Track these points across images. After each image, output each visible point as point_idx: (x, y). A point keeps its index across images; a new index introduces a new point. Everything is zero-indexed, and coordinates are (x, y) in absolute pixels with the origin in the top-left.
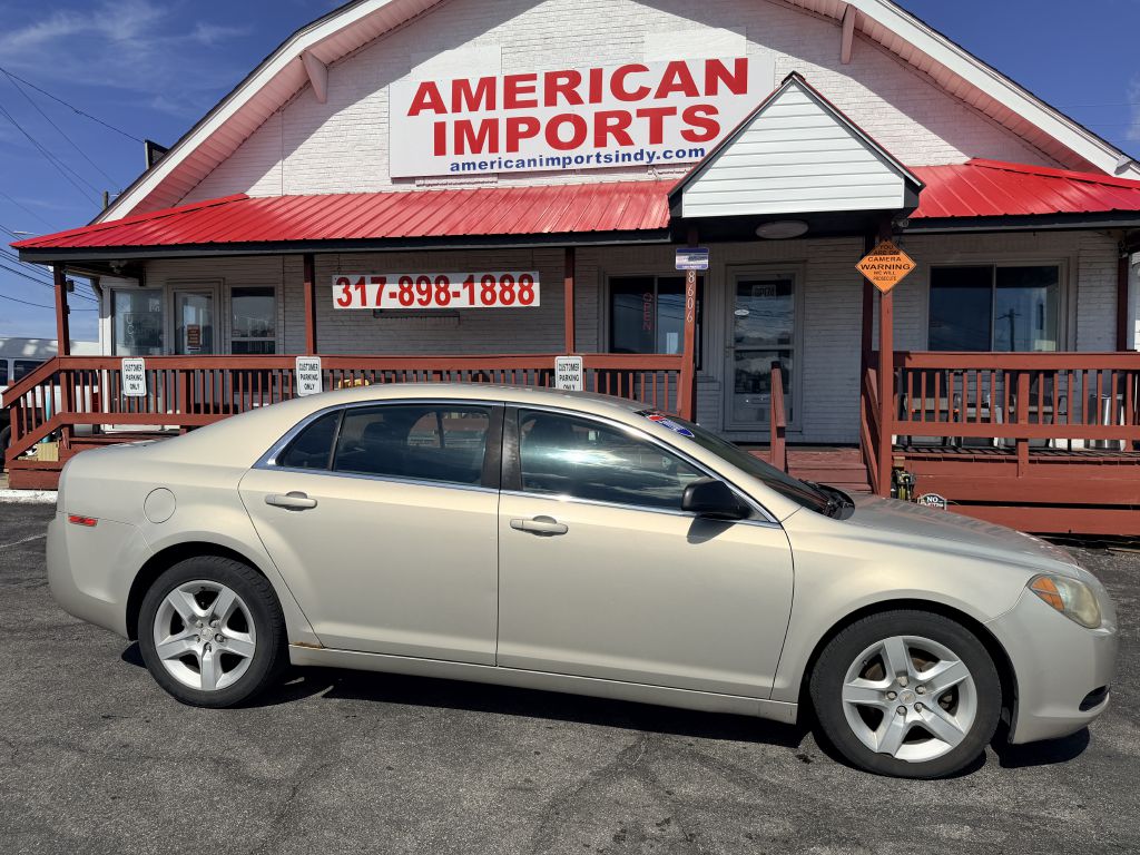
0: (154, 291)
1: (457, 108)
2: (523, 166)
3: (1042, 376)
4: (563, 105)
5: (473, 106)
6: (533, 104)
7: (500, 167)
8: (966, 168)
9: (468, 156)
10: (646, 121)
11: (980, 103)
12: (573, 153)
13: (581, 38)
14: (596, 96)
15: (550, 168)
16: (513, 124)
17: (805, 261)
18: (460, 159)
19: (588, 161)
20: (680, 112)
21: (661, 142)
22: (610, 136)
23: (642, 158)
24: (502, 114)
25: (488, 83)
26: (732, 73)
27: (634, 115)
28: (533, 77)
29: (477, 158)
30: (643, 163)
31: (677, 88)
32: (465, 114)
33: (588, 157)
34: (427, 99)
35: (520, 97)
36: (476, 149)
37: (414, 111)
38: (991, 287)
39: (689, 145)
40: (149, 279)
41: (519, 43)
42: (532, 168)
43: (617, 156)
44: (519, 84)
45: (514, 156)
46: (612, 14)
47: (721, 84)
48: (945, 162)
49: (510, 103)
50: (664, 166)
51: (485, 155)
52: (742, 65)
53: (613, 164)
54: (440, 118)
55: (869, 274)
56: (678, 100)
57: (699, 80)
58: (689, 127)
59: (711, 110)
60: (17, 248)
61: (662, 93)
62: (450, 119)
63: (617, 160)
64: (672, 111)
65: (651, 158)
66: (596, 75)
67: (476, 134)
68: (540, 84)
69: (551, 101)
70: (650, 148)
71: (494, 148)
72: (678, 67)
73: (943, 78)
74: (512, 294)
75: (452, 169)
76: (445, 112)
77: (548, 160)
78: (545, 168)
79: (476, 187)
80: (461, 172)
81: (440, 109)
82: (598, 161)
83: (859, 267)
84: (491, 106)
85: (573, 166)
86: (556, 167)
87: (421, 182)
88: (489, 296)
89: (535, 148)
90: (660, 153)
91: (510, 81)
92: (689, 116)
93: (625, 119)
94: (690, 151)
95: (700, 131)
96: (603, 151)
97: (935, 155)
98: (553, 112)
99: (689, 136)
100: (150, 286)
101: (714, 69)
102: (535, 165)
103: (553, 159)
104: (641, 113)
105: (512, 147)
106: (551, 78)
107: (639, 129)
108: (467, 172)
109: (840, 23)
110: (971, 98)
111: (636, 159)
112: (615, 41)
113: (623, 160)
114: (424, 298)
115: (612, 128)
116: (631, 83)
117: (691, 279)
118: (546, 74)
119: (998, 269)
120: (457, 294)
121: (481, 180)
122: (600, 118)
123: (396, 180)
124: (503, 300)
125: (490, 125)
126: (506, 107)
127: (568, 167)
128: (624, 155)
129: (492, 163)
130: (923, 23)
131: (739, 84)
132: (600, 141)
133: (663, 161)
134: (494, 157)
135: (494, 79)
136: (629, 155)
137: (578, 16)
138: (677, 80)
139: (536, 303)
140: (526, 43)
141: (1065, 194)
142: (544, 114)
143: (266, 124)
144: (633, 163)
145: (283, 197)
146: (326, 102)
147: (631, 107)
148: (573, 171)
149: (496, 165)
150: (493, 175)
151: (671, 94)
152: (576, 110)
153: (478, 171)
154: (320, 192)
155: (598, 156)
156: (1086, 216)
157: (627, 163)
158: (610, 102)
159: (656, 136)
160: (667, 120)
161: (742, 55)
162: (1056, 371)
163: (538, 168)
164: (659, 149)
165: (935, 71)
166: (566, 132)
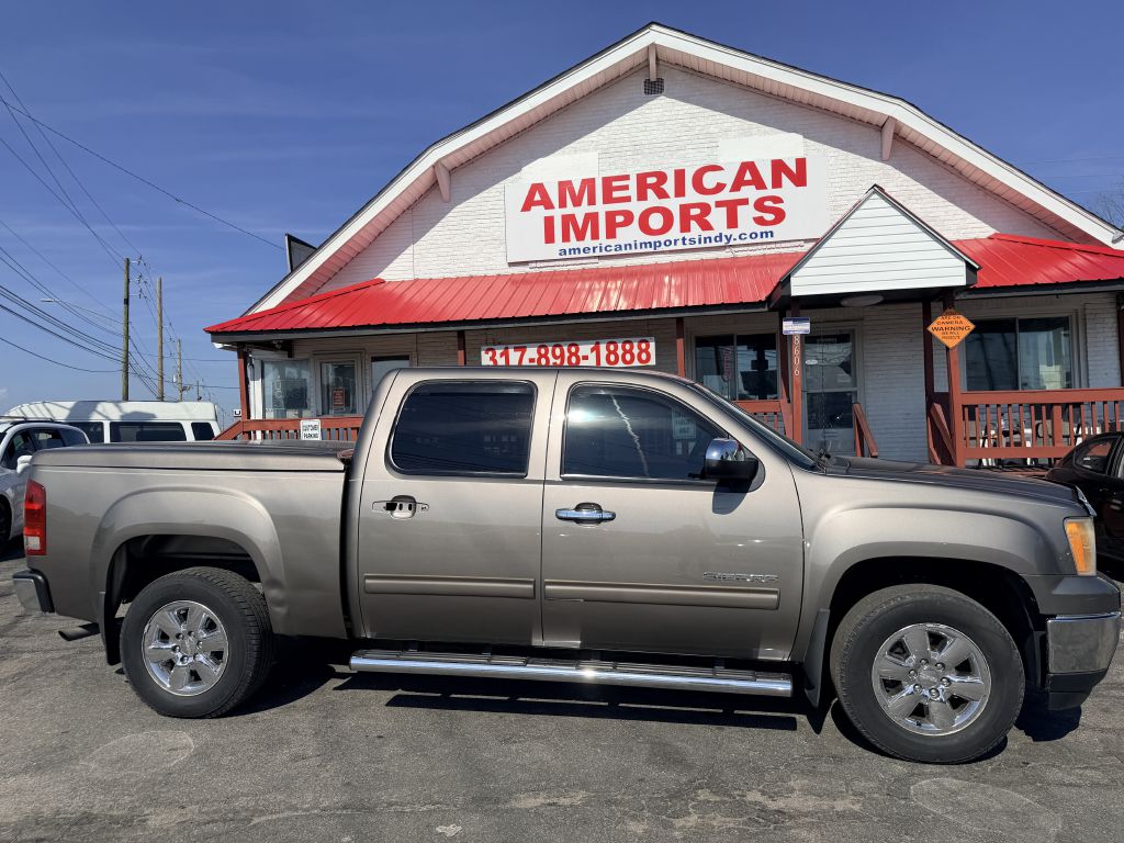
0: (301, 361)
1: (563, 204)
2: (621, 249)
3: (1071, 407)
4: (653, 200)
5: (577, 203)
6: (628, 199)
7: (601, 250)
8: (991, 242)
9: (574, 243)
10: (723, 210)
11: (999, 190)
12: (662, 238)
13: (666, 144)
14: (680, 192)
15: (644, 250)
16: (610, 216)
17: (862, 319)
18: (567, 246)
19: (675, 244)
20: (752, 202)
21: (736, 227)
22: (693, 224)
23: (721, 240)
24: (601, 209)
25: (589, 183)
26: (794, 169)
27: (713, 205)
28: (626, 177)
29: (581, 244)
30: (723, 244)
31: (748, 183)
32: (570, 209)
33: (675, 241)
34: (537, 197)
35: (616, 194)
36: (581, 237)
37: (526, 208)
38: (1015, 332)
39: (759, 229)
40: (295, 352)
41: (612, 150)
42: (628, 251)
43: (700, 240)
44: (615, 184)
45: (612, 242)
46: (690, 125)
47: (785, 179)
48: (972, 236)
49: (608, 199)
50: (739, 246)
51: (588, 242)
52: (801, 163)
53: (697, 245)
54: (549, 213)
55: (938, 334)
56: (750, 193)
57: (767, 176)
58: (759, 214)
59: (778, 200)
60: (210, 332)
61: (736, 187)
62: (557, 214)
63: (700, 242)
64: (745, 202)
65: (729, 240)
66: (680, 175)
67: (580, 225)
68: (633, 183)
69: (642, 196)
70: (728, 232)
71: (595, 236)
72: (749, 166)
73: (968, 172)
74: (632, 356)
75: (560, 254)
76: (552, 207)
77: (641, 244)
78: (639, 250)
79: (580, 267)
80: (568, 256)
81: (549, 205)
82: (684, 244)
83: (930, 329)
84: (592, 202)
85: (663, 248)
86: (649, 250)
87: (534, 265)
88: (612, 358)
89: (630, 234)
90: (736, 236)
91: (607, 181)
92: (759, 205)
93: (706, 209)
94: (762, 233)
95: (769, 217)
96: (687, 235)
97: (963, 231)
98: (645, 205)
99: (760, 221)
100: (297, 357)
101: (778, 167)
102: (631, 248)
103: (646, 244)
104: (719, 204)
105: (611, 234)
106: (642, 178)
107: (718, 217)
108: (573, 256)
109: (880, 128)
110: (991, 186)
111: (716, 241)
112: (694, 146)
113: (705, 242)
114: (558, 362)
115: (696, 216)
116: (710, 180)
117: (797, 341)
118: (638, 175)
119: (1020, 321)
120: (586, 358)
121: (584, 261)
122: (685, 209)
123: (511, 264)
124: (624, 361)
125: (592, 218)
126: (605, 202)
127: (659, 249)
128: (705, 239)
129: (594, 248)
130: (951, 130)
131: (799, 178)
132: (685, 228)
133: (739, 242)
134: (596, 243)
135: (593, 180)
136: (710, 238)
137: (661, 128)
138: (748, 177)
139: (653, 362)
140: (619, 150)
141: (1072, 261)
142: (636, 208)
143: (399, 220)
144: (714, 244)
145: (416, 280)
146: (450, 200)
147: (710, 200)
148: (663, 252)
149: (598, 250)
150: (595, 257)
151: (743, 188)
152: (664, 203)
153: (582, 255)
154: (447, 276)
155: (684, 239)
156: (1099, 283)
157: (708, 245)
158: (692, 196)
159: (732, 222)
160: (740, 208)
161: (800, 156)
162: (1082, 403)
163: (633, 251)
164: (735, 233)
165: (960, 166)
166: (656, 221)
